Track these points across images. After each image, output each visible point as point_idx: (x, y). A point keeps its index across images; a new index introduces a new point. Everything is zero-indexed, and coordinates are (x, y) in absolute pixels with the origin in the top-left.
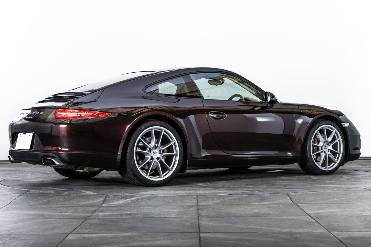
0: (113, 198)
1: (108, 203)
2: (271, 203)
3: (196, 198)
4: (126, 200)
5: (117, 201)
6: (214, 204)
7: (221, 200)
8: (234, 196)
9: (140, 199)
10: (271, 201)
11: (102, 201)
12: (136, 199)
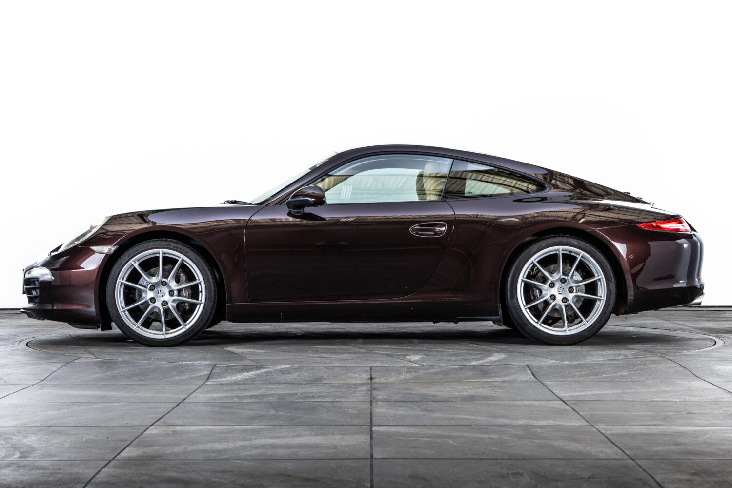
0: (226, 370)
1: (216, 378)
3: (369, 371)
4: (247, 374)
5: (233, 376)
6: (400, 380)
7: (413, 374)
8: (435, 368)
9: (272, 373)
10: (498, 377)
11: (206, 375)
12: (266, 372)
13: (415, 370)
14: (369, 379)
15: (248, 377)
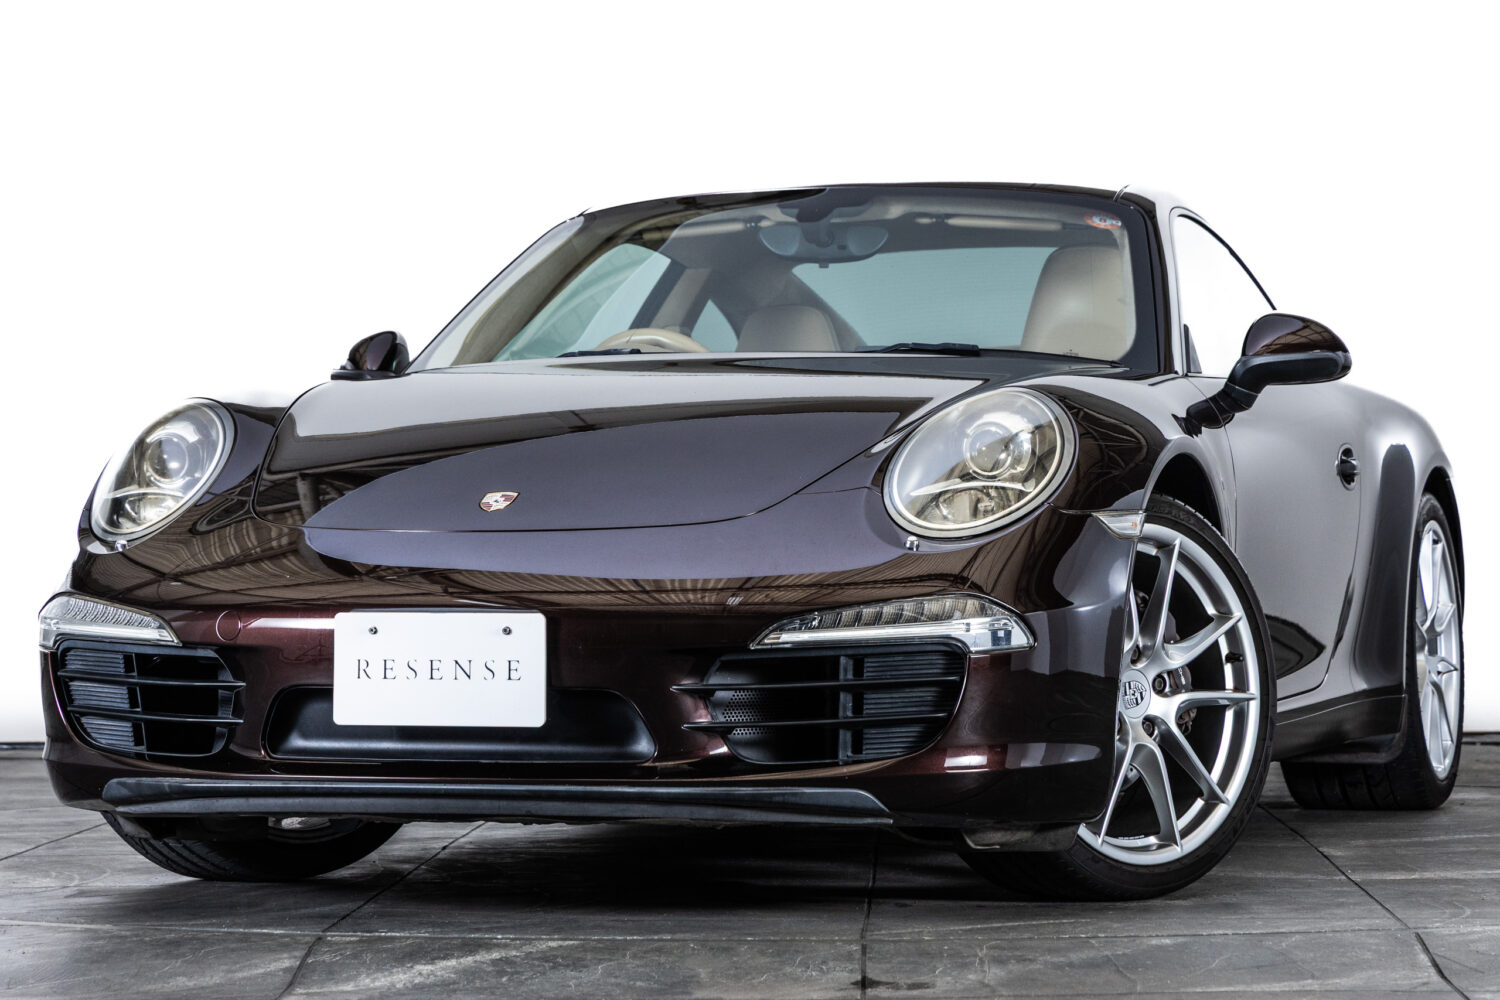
0: (355, 956)
1: (322, 983)
2: (1311, 985)
3: (858, 956)
4: (430, 967)
5: (380, 975)
6: (964, 990)
7: (1010, 966)
8: (1093, 947)
9: (515, 963)
10: (1313, 977)
11: (286, 970)
12: (494, 962)
13: (1018, 953)
14: (855, 983)
15: (432, 979)
